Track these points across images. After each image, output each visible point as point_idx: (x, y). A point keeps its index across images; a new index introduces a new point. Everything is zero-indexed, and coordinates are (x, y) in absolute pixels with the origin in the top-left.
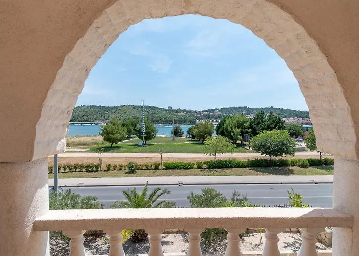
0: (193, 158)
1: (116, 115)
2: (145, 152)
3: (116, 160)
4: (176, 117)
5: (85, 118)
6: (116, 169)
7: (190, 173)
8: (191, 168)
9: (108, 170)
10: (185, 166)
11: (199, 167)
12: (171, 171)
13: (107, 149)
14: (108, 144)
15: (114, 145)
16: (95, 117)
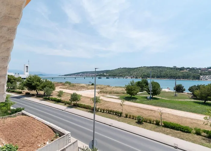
0: (192, 119)
1: (137, 73)
2: (151, 104)
3: (132, 109)
4: (180, 74)
6: (131, 117)
7: (187, 137)
8: (190, 132)
9: (126, 117)
10: (183, 129)
11: (198, 133)
12: (169, 129)
13: (128, 99)
14: (129, 95)
15: (133, 96)
16: (125, 74)
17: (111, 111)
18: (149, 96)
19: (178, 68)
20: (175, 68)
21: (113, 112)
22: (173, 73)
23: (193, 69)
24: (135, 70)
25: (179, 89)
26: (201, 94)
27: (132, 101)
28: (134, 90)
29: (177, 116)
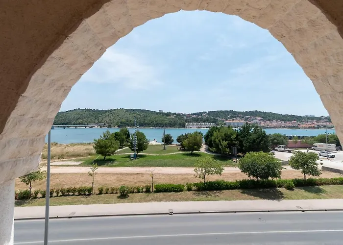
0: (182, 175)
1: (110, 118)
2: (137, 165)
3: (108, 178)
4: (166, 120)
5: (80, 121)
6: (108, 192)
7: (180, 196)
8: (181, 190)
9: (101, 193)
10: (176, 188)
11: (189, 189)
12: (161, 194)
13: (100, 163)
14: (100, 157)
15: (107, 157)
16: (89, 120)
17: (68, 191)
18: (132, 154)
19: (165, 114)
20: (161, 113)
21: (74, 190)
22: (159, 119)
23: (178, 115)
24: (107, 114)
25: (167, 140)
26: (189, 143)
27: (108, 166)
28: (110, 146)
29: (169, 175)
